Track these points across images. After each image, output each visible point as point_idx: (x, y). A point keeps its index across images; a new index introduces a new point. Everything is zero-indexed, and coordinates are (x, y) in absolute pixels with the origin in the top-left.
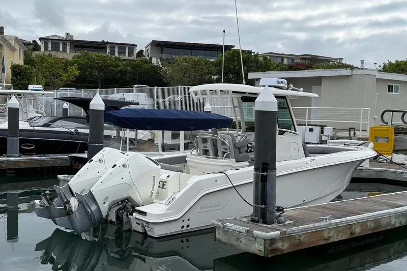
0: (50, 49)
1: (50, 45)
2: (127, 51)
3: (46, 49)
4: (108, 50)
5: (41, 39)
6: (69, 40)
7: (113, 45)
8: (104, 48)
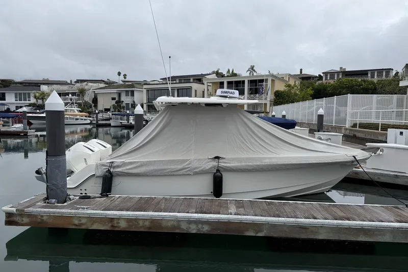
0: (328, 79)
1: (329, 76)
2: (384, 74)
3: (326, 79)
4: (369, 75)
5: (323, 73)
6: (341, 72)
7: (373, 71)
8: (367, 74)
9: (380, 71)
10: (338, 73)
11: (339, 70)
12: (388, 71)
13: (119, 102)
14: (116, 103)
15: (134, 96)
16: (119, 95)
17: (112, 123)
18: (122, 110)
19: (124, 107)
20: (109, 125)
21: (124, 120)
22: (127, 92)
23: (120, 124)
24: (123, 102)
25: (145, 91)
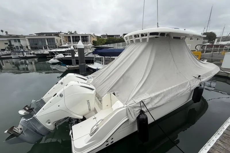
1: (103, 37)
8: (114, 36)
9: (117, 36)
10: (106, 36)
11: (106, 34)
12: (119, 35)
13: (10, 45)
14: (9, 46)
15: (20, 42)
16: (10, 41)
17: (13, 56)
18: (14, 49)
19: (15, 48)
20: (11, 58)
21: (21, 55)
22: (14, 40)
23: (19, 57)
24: (13, 45)
25: (27, 40)
